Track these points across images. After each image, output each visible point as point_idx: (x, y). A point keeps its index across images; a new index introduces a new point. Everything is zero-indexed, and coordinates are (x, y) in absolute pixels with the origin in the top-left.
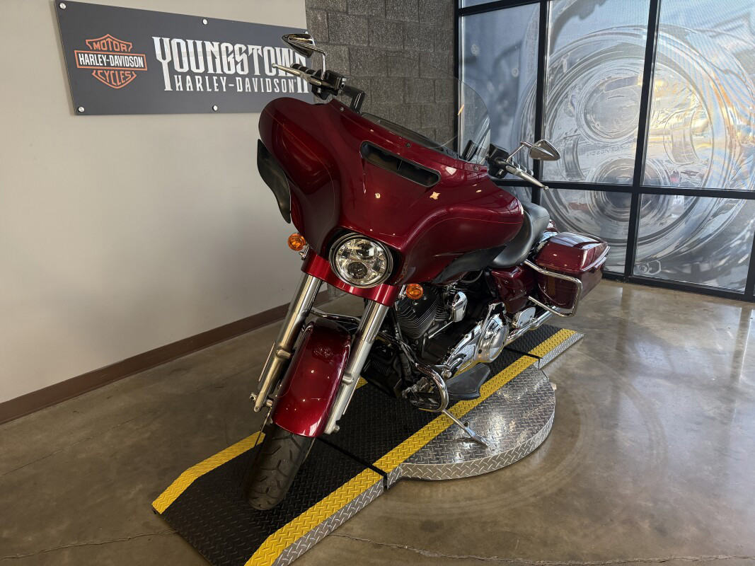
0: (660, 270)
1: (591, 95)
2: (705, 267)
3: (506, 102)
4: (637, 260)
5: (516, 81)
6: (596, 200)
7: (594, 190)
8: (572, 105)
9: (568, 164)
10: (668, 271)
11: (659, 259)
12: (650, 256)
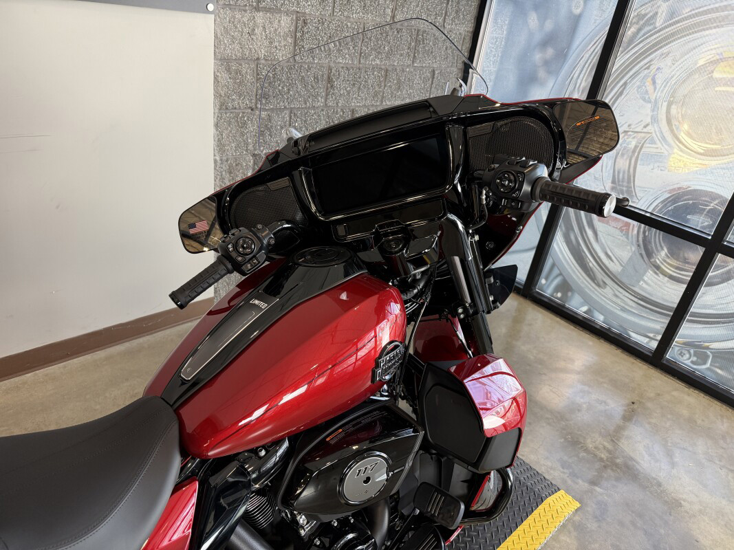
0: (708, 365)
1: (690, 75)
3: (550, 52)
4: (676, 340)
5: (575, 21)
6: (645, 238)
7: (646, 224)
8: (654, 82)
9: (619, 172)
10: (719, 371)
11: (713, 351)
12: (700, 342)
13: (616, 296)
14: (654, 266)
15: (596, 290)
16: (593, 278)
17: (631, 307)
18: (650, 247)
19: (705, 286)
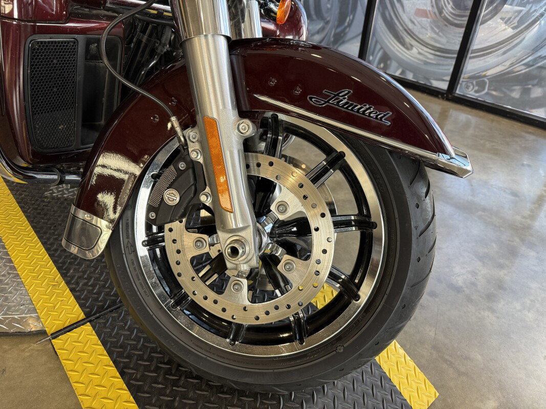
0: (486, 90)
2: (537, 92)
4: (462, 76)
10: (494, 93)
11: (489, 77)
12: (479, 73)
13: (420, 53)
14: (444, 19)
15: (405, 53)
16: (403, 43)
17: (431, 59)
18: (440, 5)
19: (480, 25)
